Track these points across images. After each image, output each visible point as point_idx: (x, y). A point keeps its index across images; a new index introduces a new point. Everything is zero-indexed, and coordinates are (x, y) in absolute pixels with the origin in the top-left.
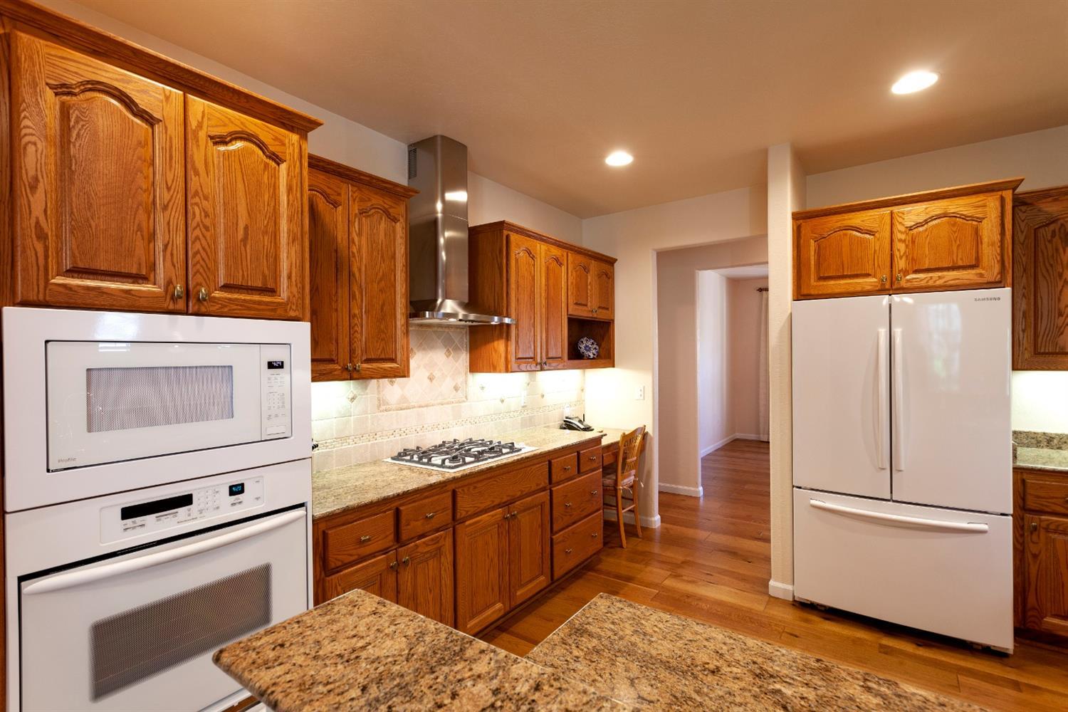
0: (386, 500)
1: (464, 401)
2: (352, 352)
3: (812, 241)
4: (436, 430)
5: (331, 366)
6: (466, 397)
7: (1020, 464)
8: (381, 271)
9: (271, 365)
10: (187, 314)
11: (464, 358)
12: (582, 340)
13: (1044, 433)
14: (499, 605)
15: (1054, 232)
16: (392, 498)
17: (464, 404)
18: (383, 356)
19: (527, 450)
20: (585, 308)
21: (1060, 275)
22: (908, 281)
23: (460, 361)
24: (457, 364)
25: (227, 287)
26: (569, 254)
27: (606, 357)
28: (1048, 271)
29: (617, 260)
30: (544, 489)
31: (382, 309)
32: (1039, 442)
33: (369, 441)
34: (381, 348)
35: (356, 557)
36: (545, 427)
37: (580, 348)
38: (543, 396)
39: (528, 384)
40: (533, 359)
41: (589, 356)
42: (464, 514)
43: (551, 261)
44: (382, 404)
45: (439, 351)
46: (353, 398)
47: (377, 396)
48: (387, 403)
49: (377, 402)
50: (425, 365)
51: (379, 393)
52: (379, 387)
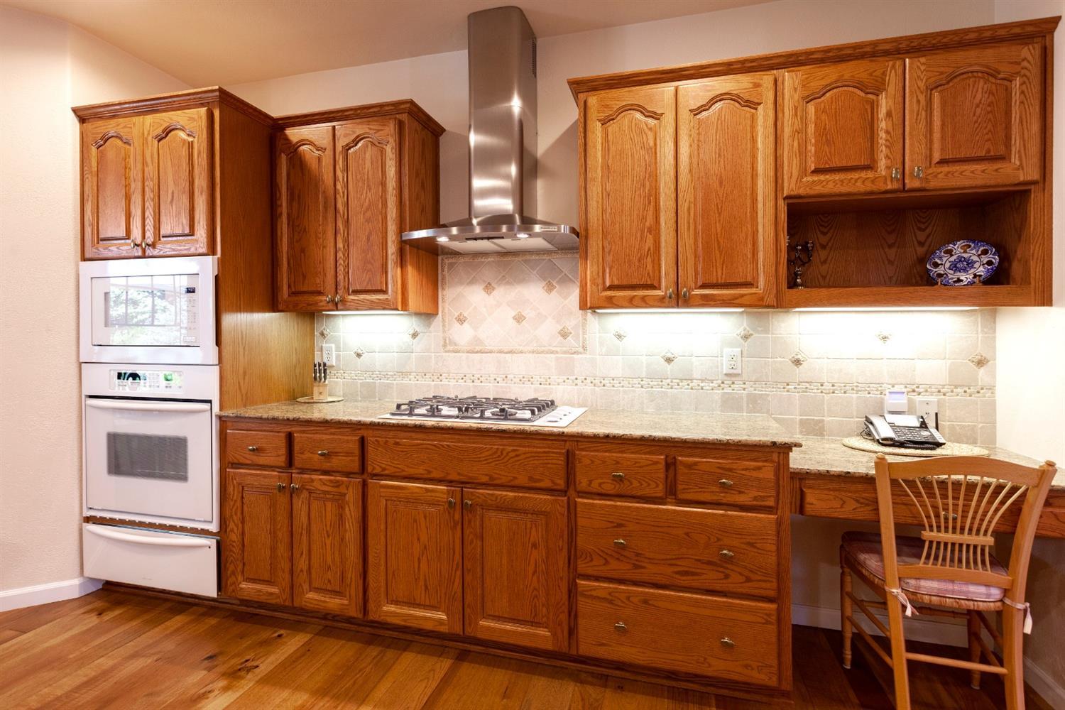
0: (275, 421)
1: (579, 352)
2: (337, 284)
6: (584, 347)
9: (188, 291)
10: (143, 256)
11: (578, 293)
16: (281, 420)
17: (580, 356)
23: (572, 297)
25: (164, 237)
29: (1056, 20)
37: (936, 265)
38: (797, 362)
39: (746, 337)
40: (653, 287)
41: (959, 280)
42: (378, 470)
43: (719, 105)
44: (448, 344)
45: (533, 285)
46: (415, 335)
47: (441, 334)
48: (455, 344)
49: (442, 342)
50: (509, 302)
51: (444, 331)
52: (444, 325)
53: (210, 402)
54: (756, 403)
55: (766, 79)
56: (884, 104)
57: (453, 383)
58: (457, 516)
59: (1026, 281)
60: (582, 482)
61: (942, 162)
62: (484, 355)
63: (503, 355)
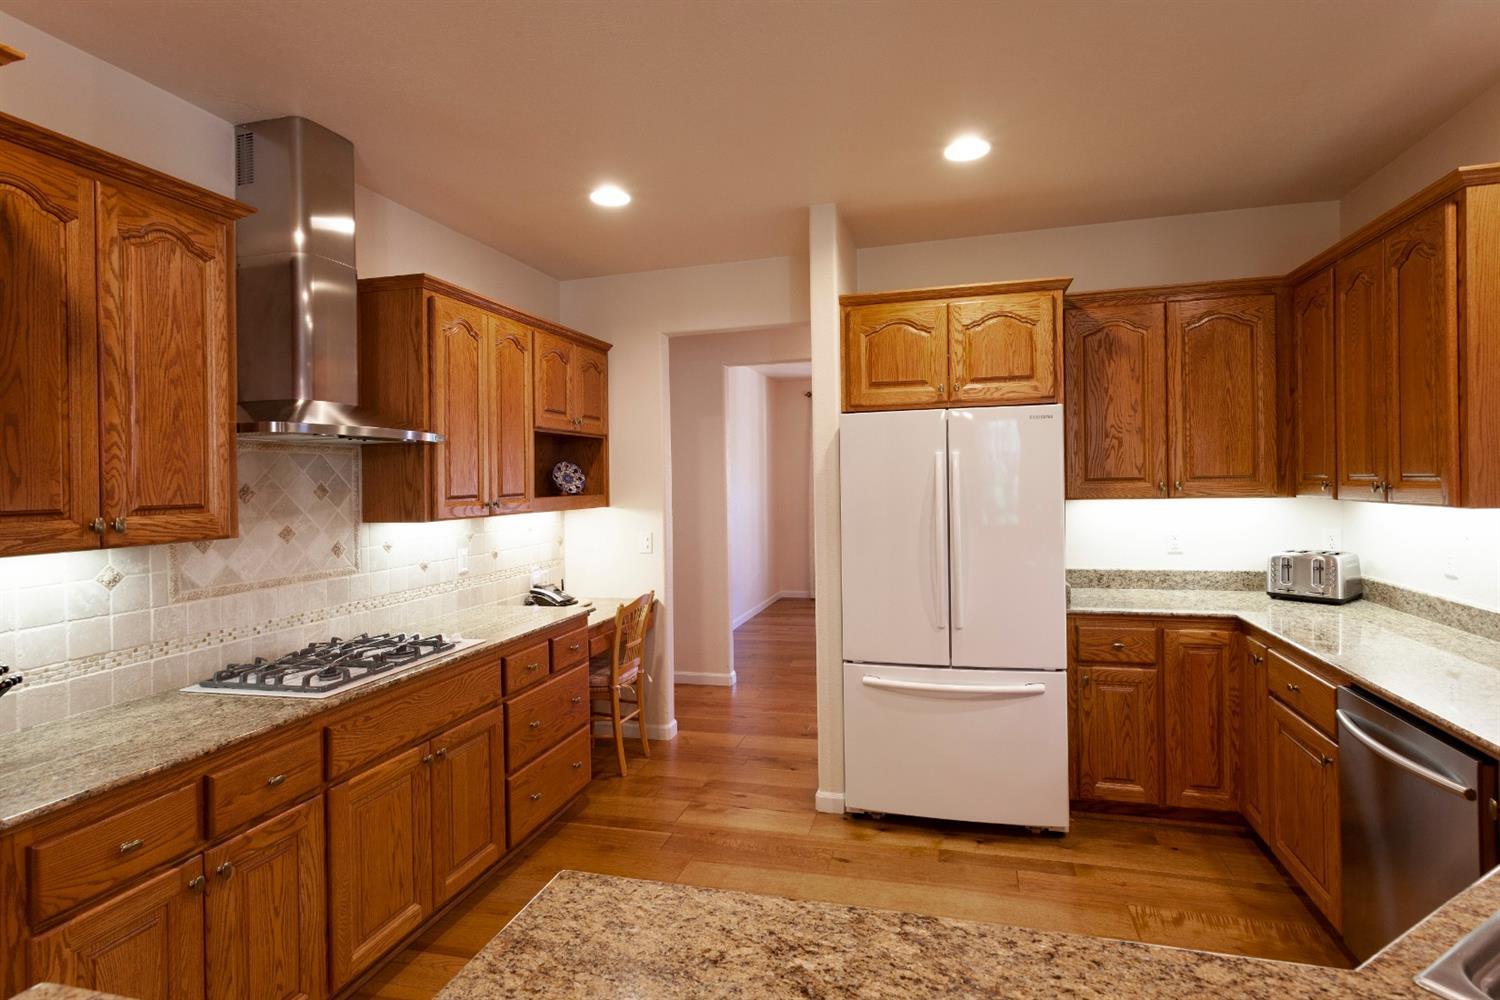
0: (179, 768)
1: (351, 572)
2: (105, 498)
3: (863, 336)
4: (297, 625)
5: (57, 525)
6: (356, 565)
7: (1075, 608)
8: (173, 345)
11: (353, 498)
12: (559, 465)
13: (1095, 571)
14: (414, 908)
15: (1100, 341)
16: (193, 760)
17: (354, 576)
18: (179, 502)
19: (464, 644)
20: (563, 416)
21: (1106, 391)
22: (966, 392)
23: (345, 503)
24: (339, 510)
26: (536, 334)
27: (596, 492)
28: (1095, 385)
29: (611, 346)
30: (494, 705)
31: (176, 416)
32: (1091, 581)
33: (152, 657)
34: (174, 486)
35: (108, 884)
36: (499, 604)
37: (558, 478)
38: (496, 556)
39: (470, 538)
40: (476, 498)
41: (570, 490)
42: (345, 767)
43: (506, 342)
44: (182, 588)
45: (302, 486)
46: (114, 581)
47: (169, 573)
48: (193, 585)
49: (170, 585)
50: (275, 514)
51: (175, 567)
52: (174, 556)
59: (600, 491)
60: (511, 685)
61: (585, 417)
62: (239, 595)
63: (266, 591)
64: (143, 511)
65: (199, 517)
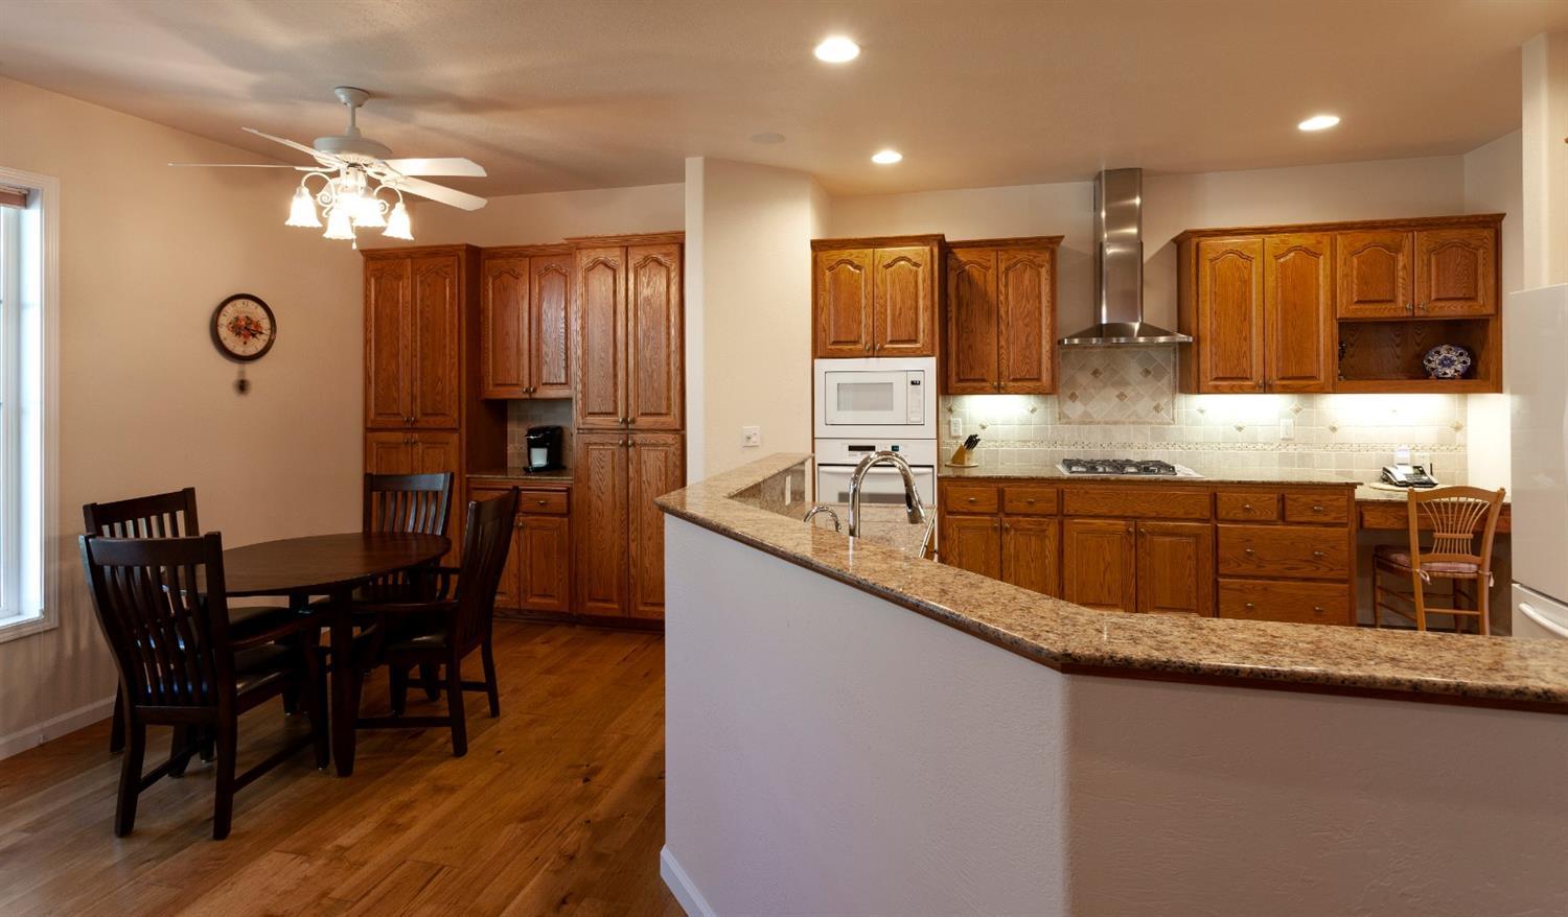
0: (991, 479)
1: (1169, 424)
2: (1000, 374)
5: (984, 384)
6: (1173, 419)
9: (913, 383)
10: (873, 357)
11: (1169, 377)
16: (996, 479)
17: (1171, 425)
18: (1028, 376)
19: (1183, 472)
20: (1388, 305)
23: (1165, 380)
24: (1159, 384)
25: (892, 342)
26: (1339, 237)
29: (1504, 215)
34: (1026, 370)
35: (967, 510)
37: (1430, 362)
38: (1334, 429)
39: (1297, 411)
40: (1247, 379)
41: (1445, 374)
42: (1072, 512)
43: (1292, 254)
44: (1062, 417)
45: (1133, 370)
46: (1033, 411)
47: (1057, 410)
48: (1068, 418)
49: (1057, 416)
50: (1114, 385)
51: (1059, 408)
52: (1059, 402)
53: (932, 466)
54: (1304, 459)
55: (1326, 239)
56: (1402, 260)
57: (1066, 448)
58: (1133, 541)
59: (1487, 377)
60: (1222, 514)
61: (1437, 300)
62: (1092, 426)
63: (1108, 426)
64: (1015, 380)
65: (1038, 384)
